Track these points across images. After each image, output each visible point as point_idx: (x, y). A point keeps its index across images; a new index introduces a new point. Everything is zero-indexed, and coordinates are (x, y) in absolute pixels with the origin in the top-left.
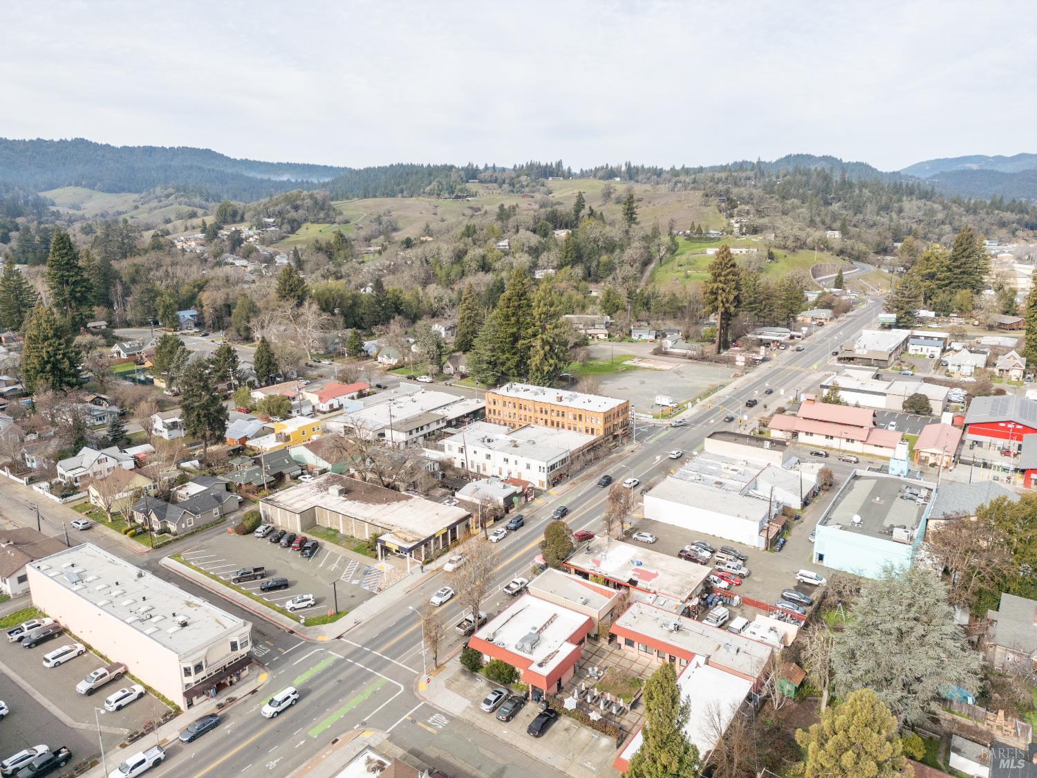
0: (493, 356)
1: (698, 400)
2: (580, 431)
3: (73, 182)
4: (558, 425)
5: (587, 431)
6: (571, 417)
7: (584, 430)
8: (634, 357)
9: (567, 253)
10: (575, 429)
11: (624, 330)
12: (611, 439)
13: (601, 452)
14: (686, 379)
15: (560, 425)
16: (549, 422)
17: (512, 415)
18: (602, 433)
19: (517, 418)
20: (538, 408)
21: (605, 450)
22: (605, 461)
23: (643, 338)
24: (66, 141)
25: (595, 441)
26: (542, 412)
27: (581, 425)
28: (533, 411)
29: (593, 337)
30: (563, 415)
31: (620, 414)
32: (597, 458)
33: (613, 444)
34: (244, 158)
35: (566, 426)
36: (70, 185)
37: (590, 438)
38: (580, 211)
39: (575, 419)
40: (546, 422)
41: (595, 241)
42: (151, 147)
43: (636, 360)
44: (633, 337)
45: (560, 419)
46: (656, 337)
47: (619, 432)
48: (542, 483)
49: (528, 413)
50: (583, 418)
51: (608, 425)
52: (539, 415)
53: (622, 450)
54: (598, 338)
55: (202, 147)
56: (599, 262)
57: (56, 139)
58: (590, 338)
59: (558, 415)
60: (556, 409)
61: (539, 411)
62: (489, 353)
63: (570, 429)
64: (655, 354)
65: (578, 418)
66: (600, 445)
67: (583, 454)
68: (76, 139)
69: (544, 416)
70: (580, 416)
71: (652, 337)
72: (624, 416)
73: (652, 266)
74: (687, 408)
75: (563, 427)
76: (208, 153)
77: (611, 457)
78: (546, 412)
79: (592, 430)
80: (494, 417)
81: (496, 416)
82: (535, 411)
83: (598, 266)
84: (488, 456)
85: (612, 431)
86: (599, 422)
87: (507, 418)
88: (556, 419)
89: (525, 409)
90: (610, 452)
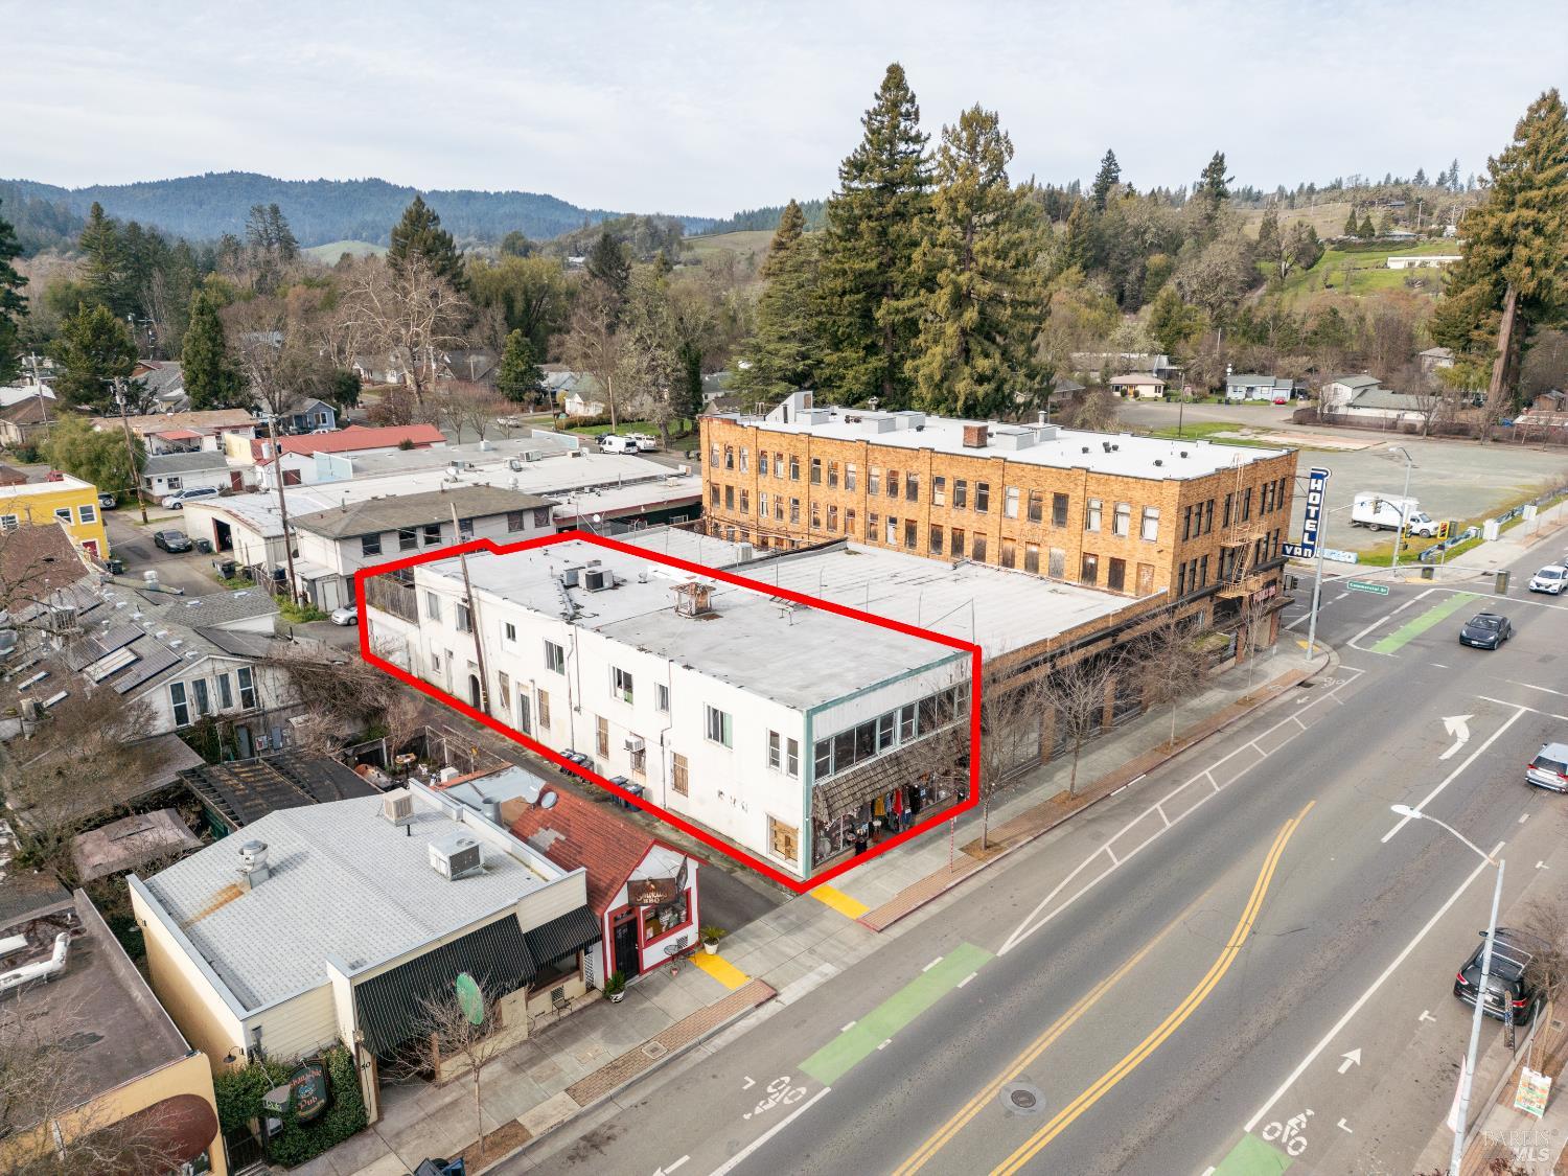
0: (805, 357)
1: (1530, 512)
2: (1056, 572)
3: (350, 234)
4: (957, 547)
5: (1089, 574)
6: (1016, 508)
7: (1073, 566)
8: (1242, 426)
9: (1074, 246)
10: (1032, 564)
11: (1207, 378)
12: (1205, 621)
13: (1151, 677)
14: (1424, 470)
15: (969, 548)
16: (923, 533)
17: (786, 507)
18: (1163, 584)
19: (803, 517)
20: (879, 473)
21: (1176, 663)
22: (1170, 722)
23: (1256, 396)
24: (356, 181)
25: (1127, 621)
26: (893, 489)
27: (1061, 546)
28: (861, 489)
29: (1124, 394)
30: (982, 503)
31: (1255, 509)
32: (1130, 706)
33: (1213, 642)
34: (597, 208)
35: (992, 550)
36: (346, 238)
37: (1099, 605)
38: (1107, 189)
39: (1035, 515)
40: (911, 530)
41: (1139, 233)
42: (470, 192)
43: (1244, 431)
44: (1230, 394)
45: (969, 519)
46: (1293, 396)
47: (1250, 586)
48: (781, 836)
49: (843, 498)
50: (1074, 511)
51: (1199, 547)
52: (883, 504)
53: (1253, 675)
54: (1136, 394)
55: (540, 192)
56: (1144, 269)
57: (344, 180)
58: (1118, 394)
59: (960, 501)
60: (951, 474)
61: (883, 484)
62: (793, 347)
63: (1008, 561)
64: (1300, 423)
65: (1048, 512)
66: (1157, 637)
67: (1056, 681)
68: (370, 179)
69: (904, 509)
70: (1061, 501)
71: (1285, 395)
72: (1274, 518)
73: (1261, 291)
74: (1479, 540)
75: (979, 555)
76: (547, 199)
77: (1195, 703)
78: (913, 490)
79: (1117, 567)
80: (731, 515)
81: (735, 514)
82: (870, 488)
83: (1141, 279)
84: (556, 657)
85: (1212, 579)
86: (1151, 528)
87: (768, 520)
88: (951, 519)
89: (834, 480)
90: (1196, 678)
